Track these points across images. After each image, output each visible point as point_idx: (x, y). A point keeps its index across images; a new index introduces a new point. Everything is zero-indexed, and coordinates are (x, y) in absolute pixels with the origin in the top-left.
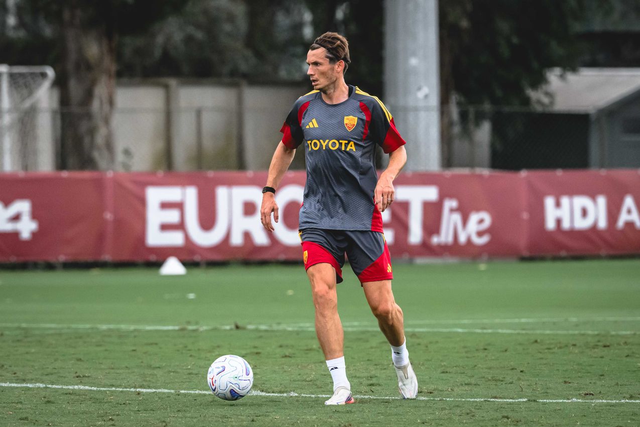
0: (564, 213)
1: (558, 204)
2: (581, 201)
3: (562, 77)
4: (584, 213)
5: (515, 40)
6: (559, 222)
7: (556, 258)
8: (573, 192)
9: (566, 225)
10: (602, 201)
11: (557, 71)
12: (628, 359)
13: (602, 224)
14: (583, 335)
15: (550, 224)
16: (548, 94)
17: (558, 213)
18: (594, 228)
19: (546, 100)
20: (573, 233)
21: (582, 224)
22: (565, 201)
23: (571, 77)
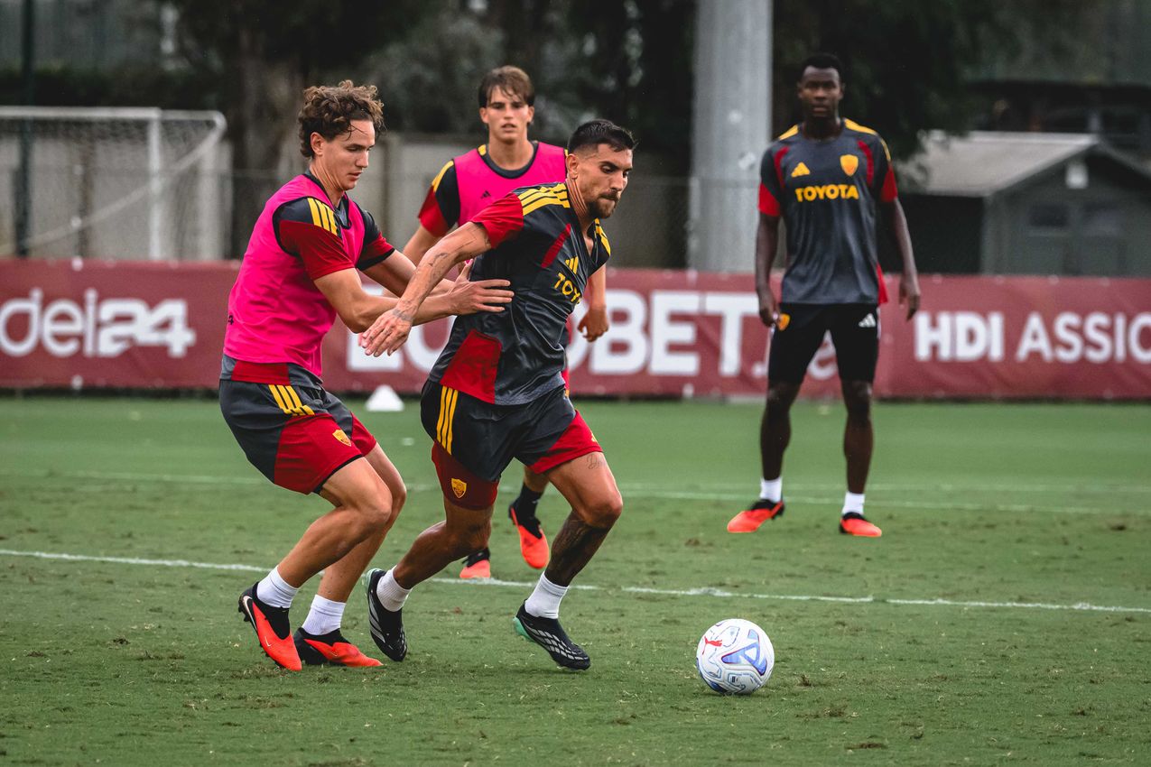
0: (943, 336)
1: (934, 324)
2: (966, 320)
3: (944, 146)
4: (971, 336)
5: (877, 91)
6: (935, 348)
7: (930, 400)
8: (955, 307)
9: (945, 353)
10: (996, 321)
11: (937, 135)
12: (1021, 546)
13: (997, 352)
14: (959, 510)
15: (923, 352)
16: (922, 169)
17: (935, 336)
18: (984, 360)
19: (918, 177)
20: (956, 366)
21: (967, 352)
22: (944, 319)
23: (957, 145)
